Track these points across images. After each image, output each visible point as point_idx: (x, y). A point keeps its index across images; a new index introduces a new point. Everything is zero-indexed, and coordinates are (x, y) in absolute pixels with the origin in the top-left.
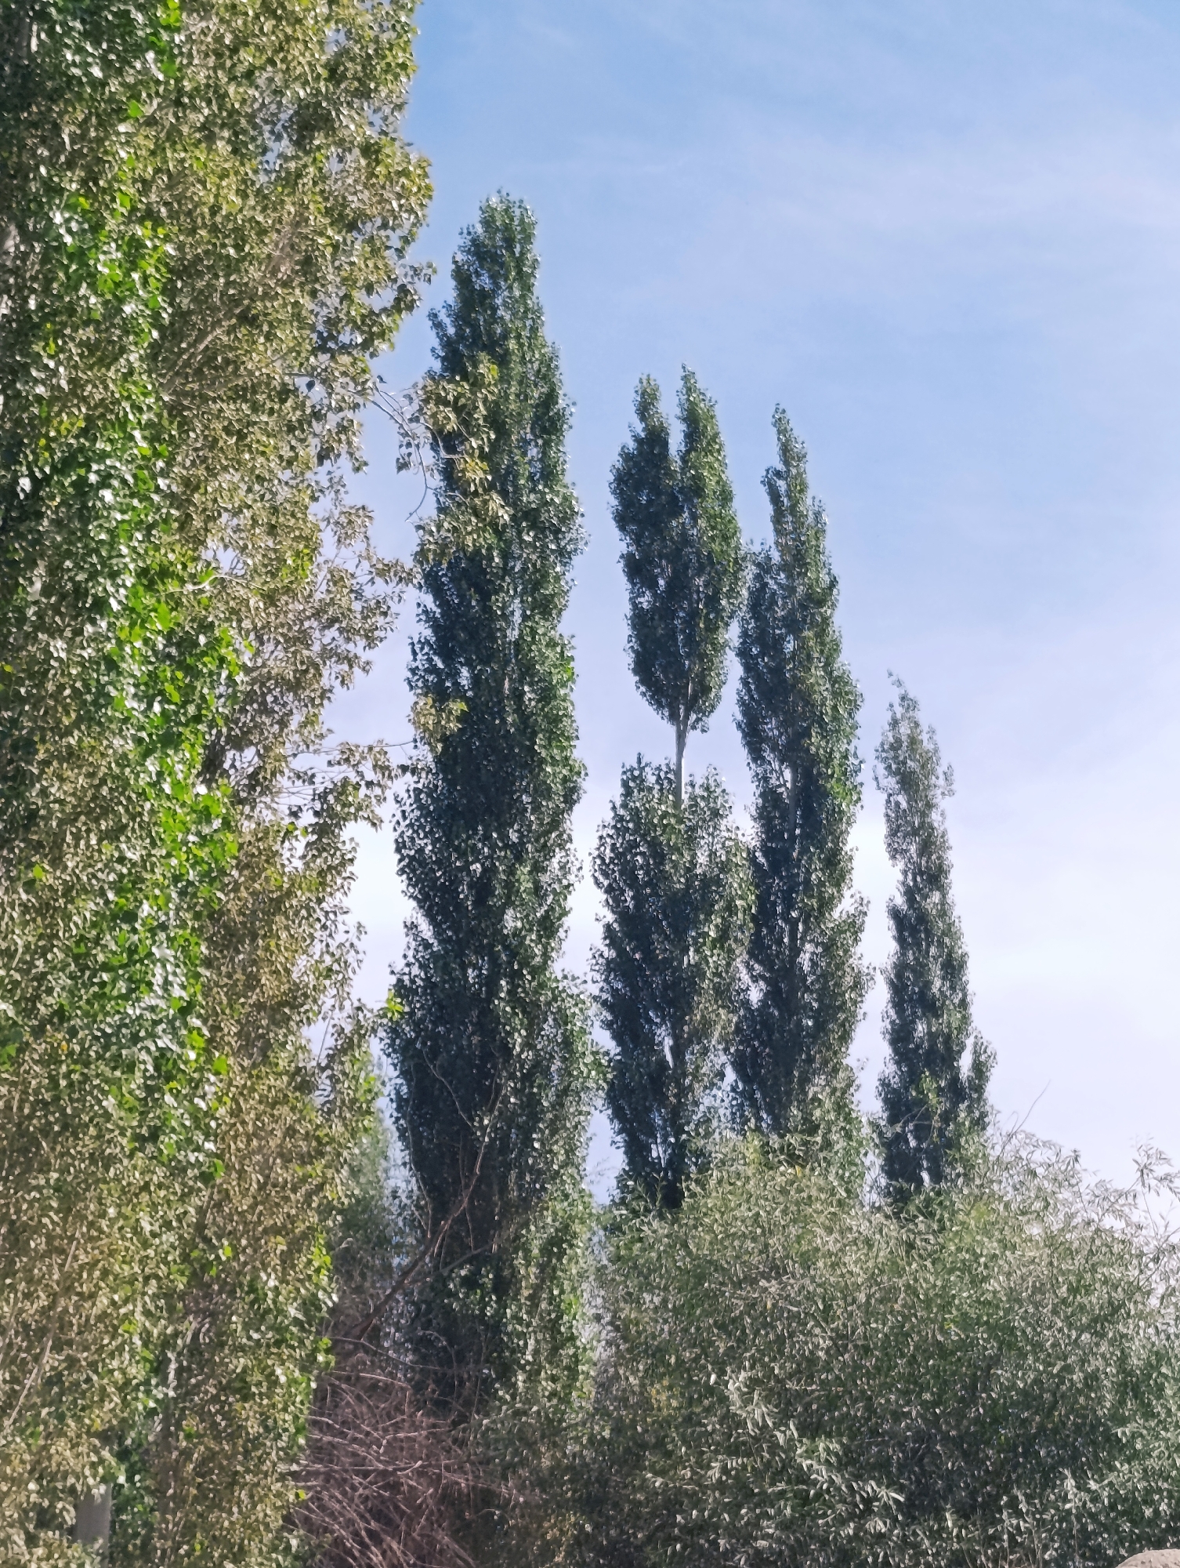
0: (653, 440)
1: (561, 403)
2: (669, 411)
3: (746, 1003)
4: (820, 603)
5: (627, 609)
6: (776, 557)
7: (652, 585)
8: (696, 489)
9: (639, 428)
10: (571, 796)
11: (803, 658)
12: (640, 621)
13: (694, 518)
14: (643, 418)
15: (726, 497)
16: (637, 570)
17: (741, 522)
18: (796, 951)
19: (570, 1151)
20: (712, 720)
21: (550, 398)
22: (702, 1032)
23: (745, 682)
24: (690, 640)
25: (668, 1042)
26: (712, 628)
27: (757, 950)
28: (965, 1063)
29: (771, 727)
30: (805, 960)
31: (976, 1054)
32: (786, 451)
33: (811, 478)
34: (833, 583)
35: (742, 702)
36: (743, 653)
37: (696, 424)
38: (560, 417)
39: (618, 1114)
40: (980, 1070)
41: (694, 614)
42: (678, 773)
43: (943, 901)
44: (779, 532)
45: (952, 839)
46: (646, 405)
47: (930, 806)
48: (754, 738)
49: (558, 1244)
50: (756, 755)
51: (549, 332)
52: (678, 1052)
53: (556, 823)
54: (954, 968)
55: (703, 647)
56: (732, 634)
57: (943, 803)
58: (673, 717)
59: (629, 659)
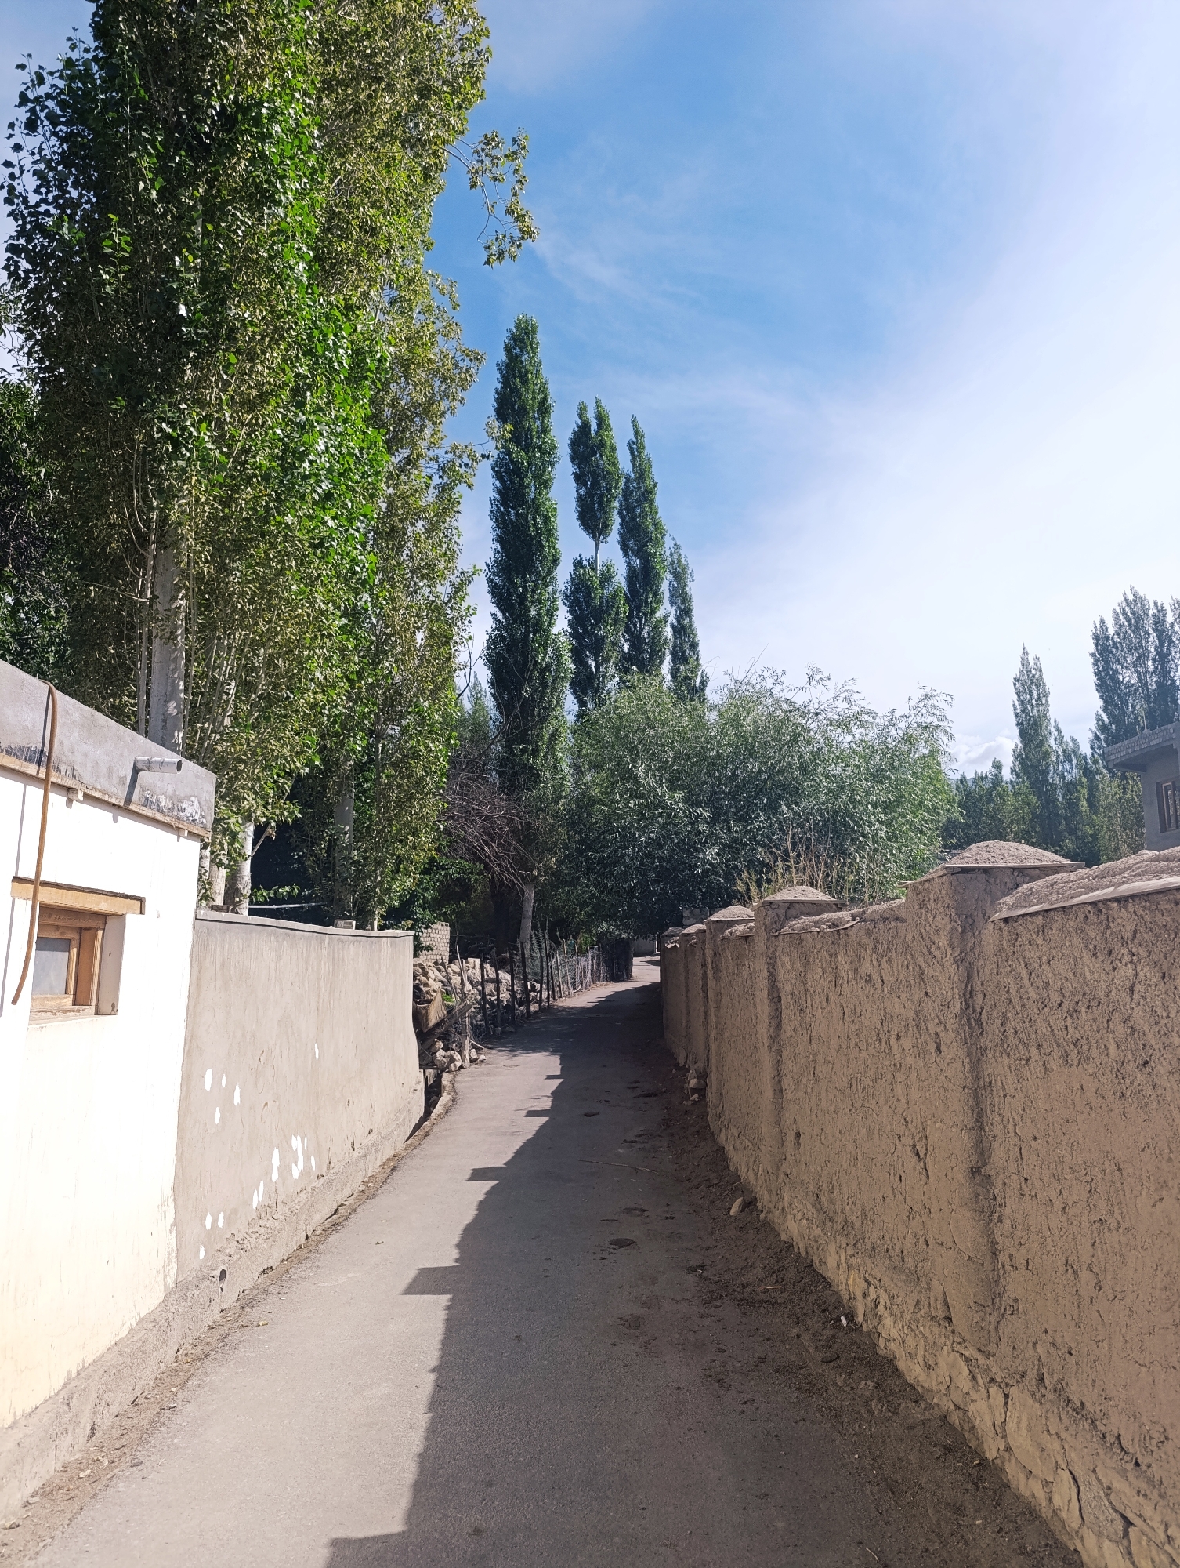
0: (585, 426)
1: (550, 401)
2: (591, 415)
3: (623, 651)
4: (651, 492)
5: (575, 495)
6: (633, 475)
7: (585, 485)
8: (602, 444)
9: (579, 421)
10: (556, 562)
11: (644, 515)
12: (580, 500)
13: (601, 456)
14: (580, 416)
15: (613, 449)
16: (579, 478)
17: (619, 458)
18: (642, 630)
19: (558, 701)
20: (608, 539)
21: (545, 399)
22: (606, 660)
23: (621, 525)
24: (600, 506)
25: (594, 664)
26: (609, 501)
27: (627, 630)
28: (698, 680)
29: (631, 543)
30: (645, 634)
31: (702, 677)
32: (637, 433)
33: (646, 444)
34: (655, 485)
35: (620, 534)
36: (620, 513)
37: (601, 419)
38: (549, 406)
39: (575, 692)
40: (704, 683)
41: (602, 495)
42: (596, 561)
43: (690, 622)
44: (634, 465)
45: (694, 598)
46: (582, 412)
47: (686, 586)
48: (624, 548)
49: (554, 737)
50: (626, 555)
51: (544, 373)
52: (597, 667)
53: (549, 573)
54: (694, 646)
55: (604, 509)
56: (616, 504)
57: (690, 584)
58: (594, 538)
59: (576, 515)
